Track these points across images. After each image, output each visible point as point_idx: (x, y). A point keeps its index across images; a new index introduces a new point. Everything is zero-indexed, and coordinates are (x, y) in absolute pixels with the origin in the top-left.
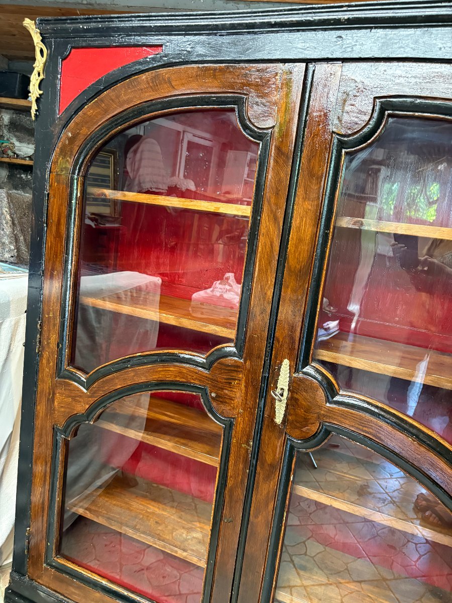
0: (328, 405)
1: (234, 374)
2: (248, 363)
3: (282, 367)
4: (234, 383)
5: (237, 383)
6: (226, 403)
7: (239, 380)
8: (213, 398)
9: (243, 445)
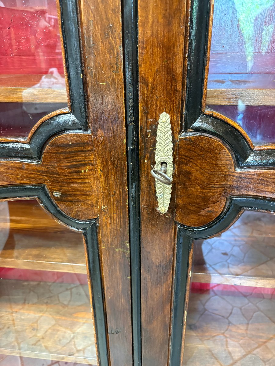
0: (238, 170)
1: (81, 157)
2: (100, 133)
3: (159, 127)
4: (85, 171)
5: (90, 170)
6: (78, 201)
7: (92, 165)
8: (57, 199)
9: (117, 250)
